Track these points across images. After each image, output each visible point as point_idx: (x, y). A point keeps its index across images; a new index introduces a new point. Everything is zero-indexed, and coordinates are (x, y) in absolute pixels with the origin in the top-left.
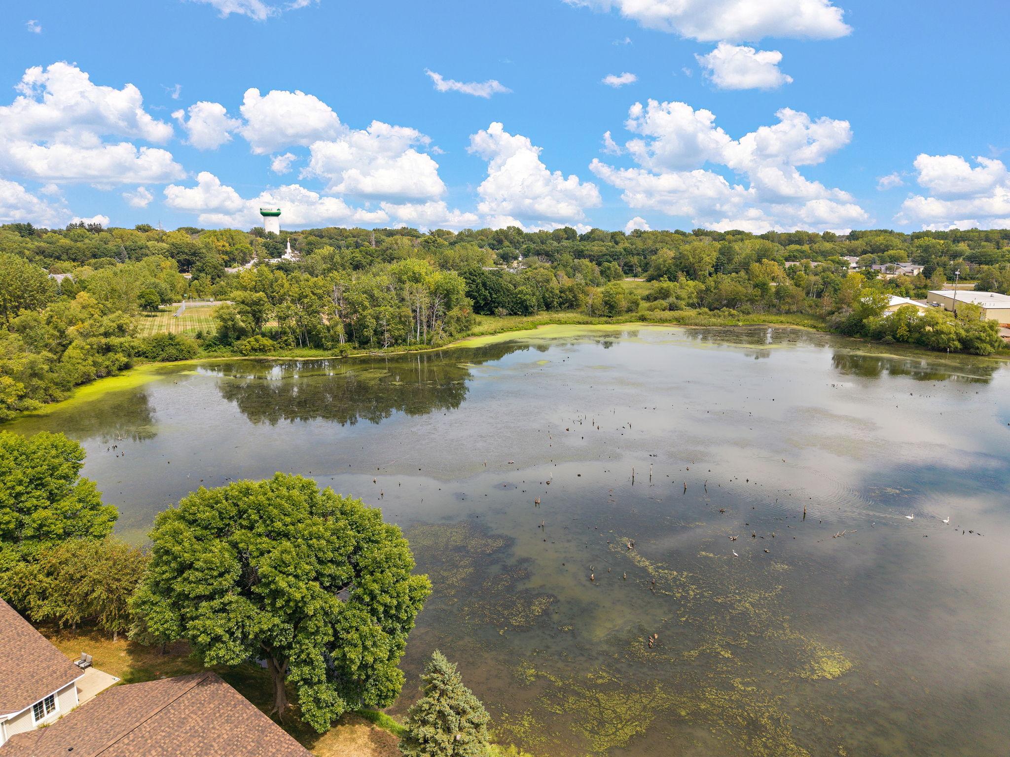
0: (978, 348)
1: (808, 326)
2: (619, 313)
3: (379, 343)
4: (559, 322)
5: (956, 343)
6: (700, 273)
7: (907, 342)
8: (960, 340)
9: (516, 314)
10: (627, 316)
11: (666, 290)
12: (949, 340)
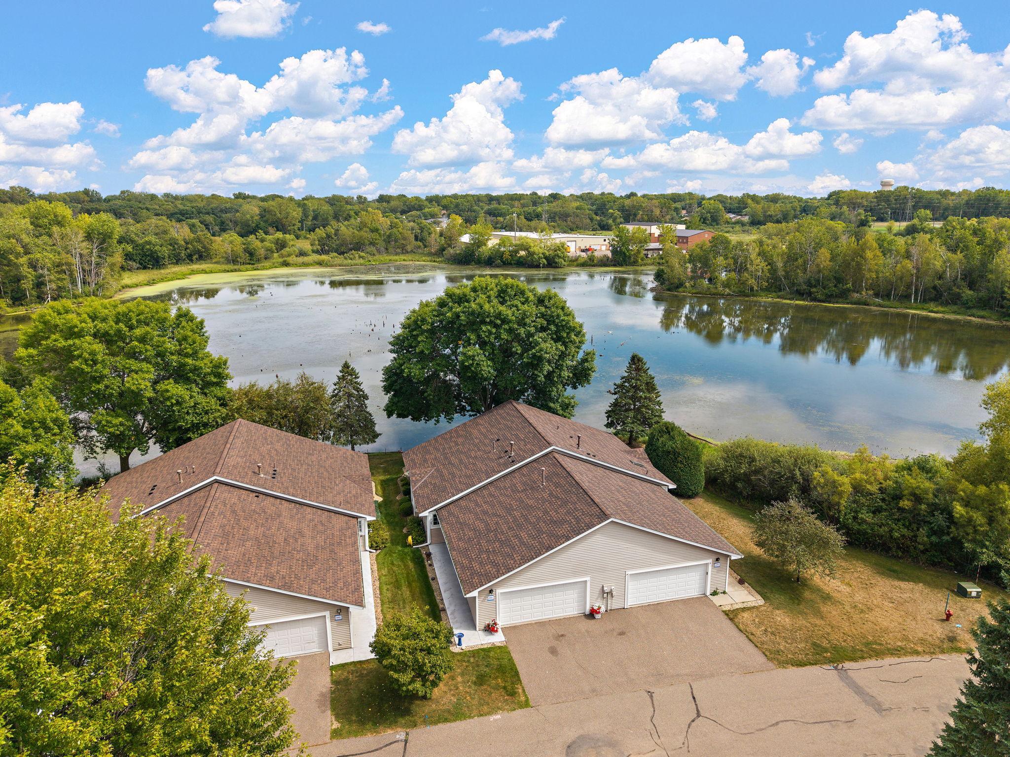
0: (556, 263)
1: (428, 261)
2: (259, 260)
3: (38, 297)
4: (204, 272)
5: (544, 260)
6: (289, 228)
7: (511, 264)
8: (546, 258)
9: (145, 268)
10: (267, 264)
11: (282, 241)
12: (540, 258)
